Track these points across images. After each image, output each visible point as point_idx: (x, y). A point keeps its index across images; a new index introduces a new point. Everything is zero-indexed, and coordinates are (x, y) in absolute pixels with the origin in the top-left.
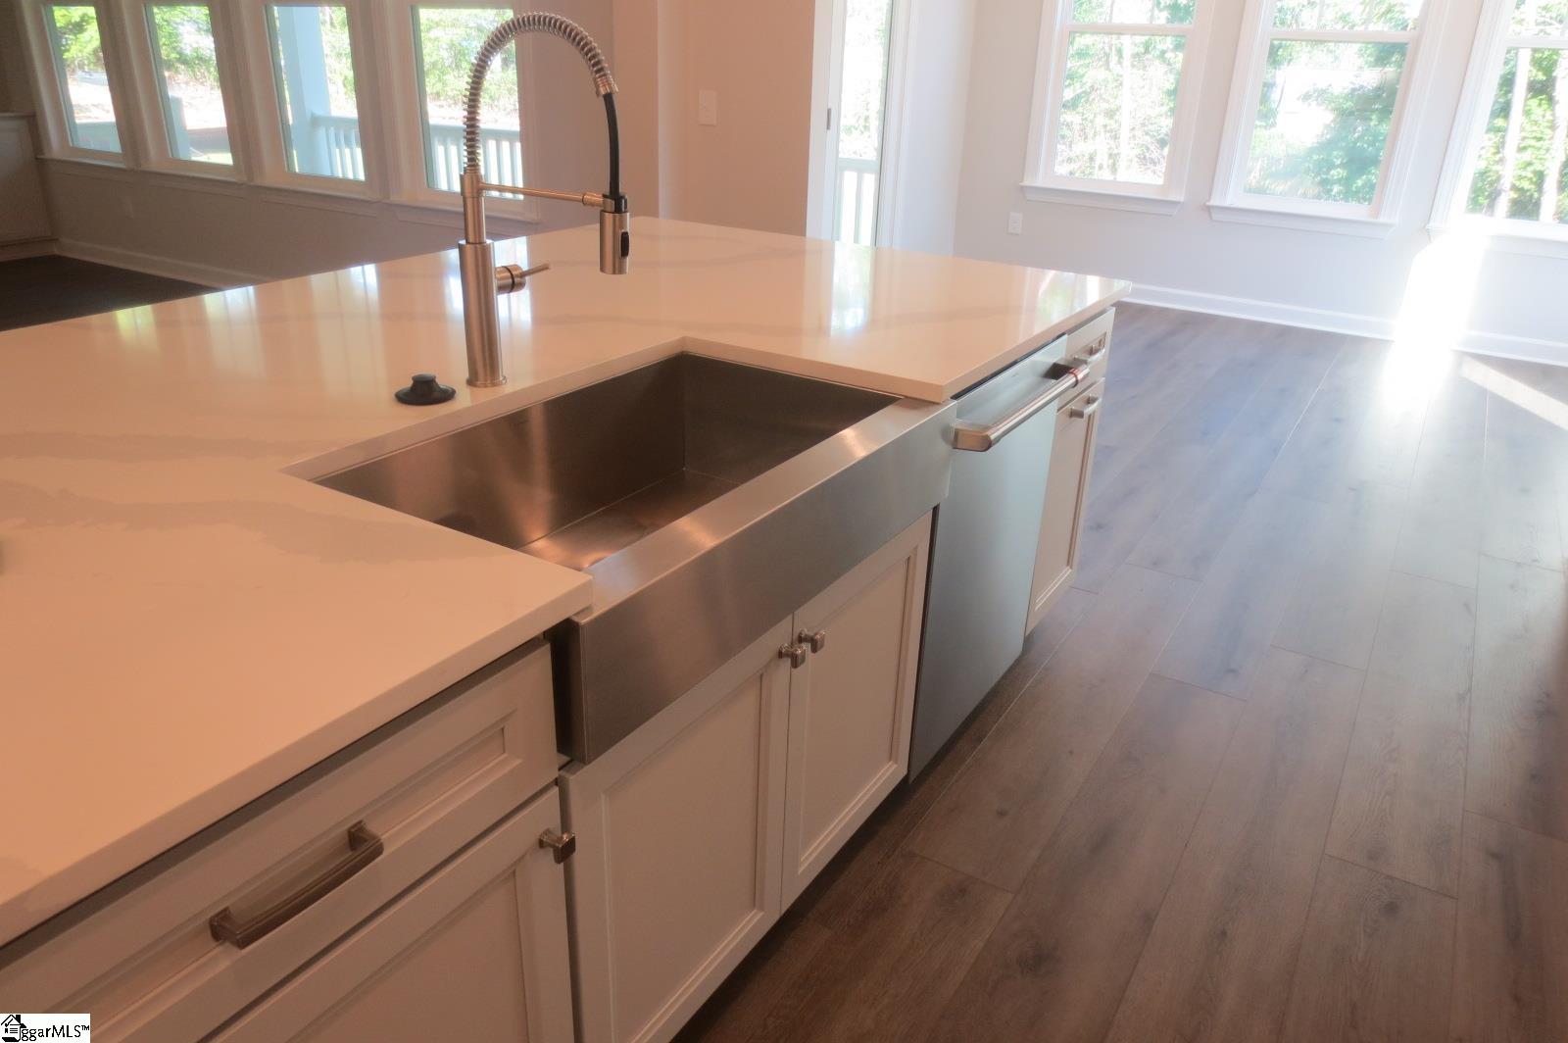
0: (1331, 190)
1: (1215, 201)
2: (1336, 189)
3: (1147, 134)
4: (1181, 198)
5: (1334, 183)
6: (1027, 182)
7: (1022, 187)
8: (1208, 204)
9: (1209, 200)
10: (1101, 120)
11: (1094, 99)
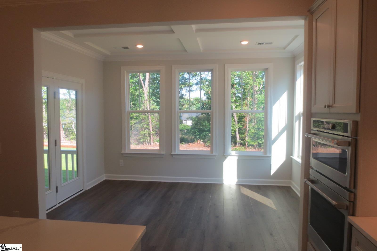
0: (197, 137)
1: (173, 153)
2: (198, 137)
3: (156, 128)
4: (165, 153)
5: (197, 135)
6: (123, 152)
7: (122, 153)
8: (172, 154)
9: (172, 153)
10: (145, 126)
11: (143, 122)
